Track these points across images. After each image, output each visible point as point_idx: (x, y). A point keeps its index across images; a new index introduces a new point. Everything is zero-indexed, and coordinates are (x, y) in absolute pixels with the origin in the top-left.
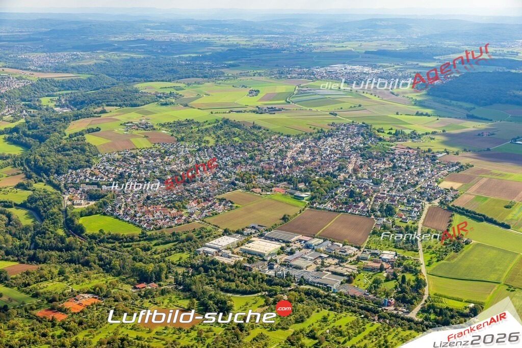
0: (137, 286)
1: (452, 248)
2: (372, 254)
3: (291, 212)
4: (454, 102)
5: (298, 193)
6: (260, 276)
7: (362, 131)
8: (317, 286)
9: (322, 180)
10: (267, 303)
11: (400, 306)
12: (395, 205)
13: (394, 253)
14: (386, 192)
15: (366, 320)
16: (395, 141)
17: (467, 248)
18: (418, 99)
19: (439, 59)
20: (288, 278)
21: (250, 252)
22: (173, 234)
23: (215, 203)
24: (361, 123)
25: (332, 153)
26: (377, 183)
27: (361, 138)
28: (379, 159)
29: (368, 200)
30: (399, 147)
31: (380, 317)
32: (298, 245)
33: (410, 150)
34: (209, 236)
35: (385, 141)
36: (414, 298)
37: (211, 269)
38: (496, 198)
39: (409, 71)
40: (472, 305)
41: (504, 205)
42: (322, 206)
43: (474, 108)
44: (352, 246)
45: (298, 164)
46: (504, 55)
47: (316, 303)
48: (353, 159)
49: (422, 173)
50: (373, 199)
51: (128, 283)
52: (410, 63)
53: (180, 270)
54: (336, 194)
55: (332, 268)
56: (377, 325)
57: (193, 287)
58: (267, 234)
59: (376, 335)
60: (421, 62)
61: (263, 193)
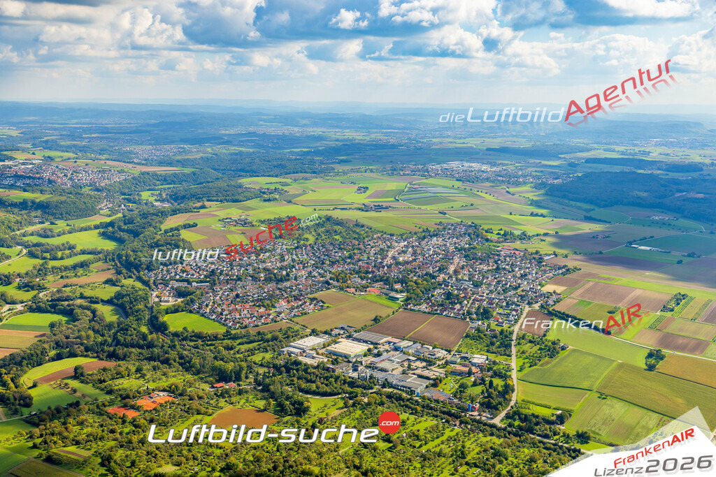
0: (215, 386)
1: (547, 353)
2: (462, 358)
3: (383, 313)
4: (572, 203)
5: (393, 294)
6: (343, 378)
7: (469, 231)
8: (400, 390)
9: (420, 281)
10: (346, 406)
11: (485, 412)
12: (493, 308)
13: (485, 357)
14: (485, 295)
15: (447, 425)
16: (503, 242)
17: (562, 354)
18: (535, 198)
19: (564, 158)
20: (372, 380)
21: (335, 353)
22: (259, 333)
23: (305, 302)
24: (470, 223)
25: (435, 253)
26: (477, 285)
27: (467, 238)
28: (483, 260)
29: (466, 302)
30: (505, 248)
31: (461, 423)
32: (387, 347)
33: (516, 252)
34: (296, 336)
35: (492, 241)
36: (500, 403)
37: (293, 369)
38: (601, 303)
39: (530, 169)
40: (559, 412)
41: (607, 311)
42: (416, 308)
43: (594, 210)
44: (442, 349)
45: (398, 263)
46: (635, 154)
47: (397, 407)
48: (456, 260)
49: (526, 275)
50: (471, 302)
51: (206, 382)
52: (532, 161)
53: (261, 370)
54: (433, 296)
55: (419, 372)
56: (457, 429)
57: (272, 387)
58: (355, 335)
59: (455, 440)
60: (545, 160)
61: (357, 293)
